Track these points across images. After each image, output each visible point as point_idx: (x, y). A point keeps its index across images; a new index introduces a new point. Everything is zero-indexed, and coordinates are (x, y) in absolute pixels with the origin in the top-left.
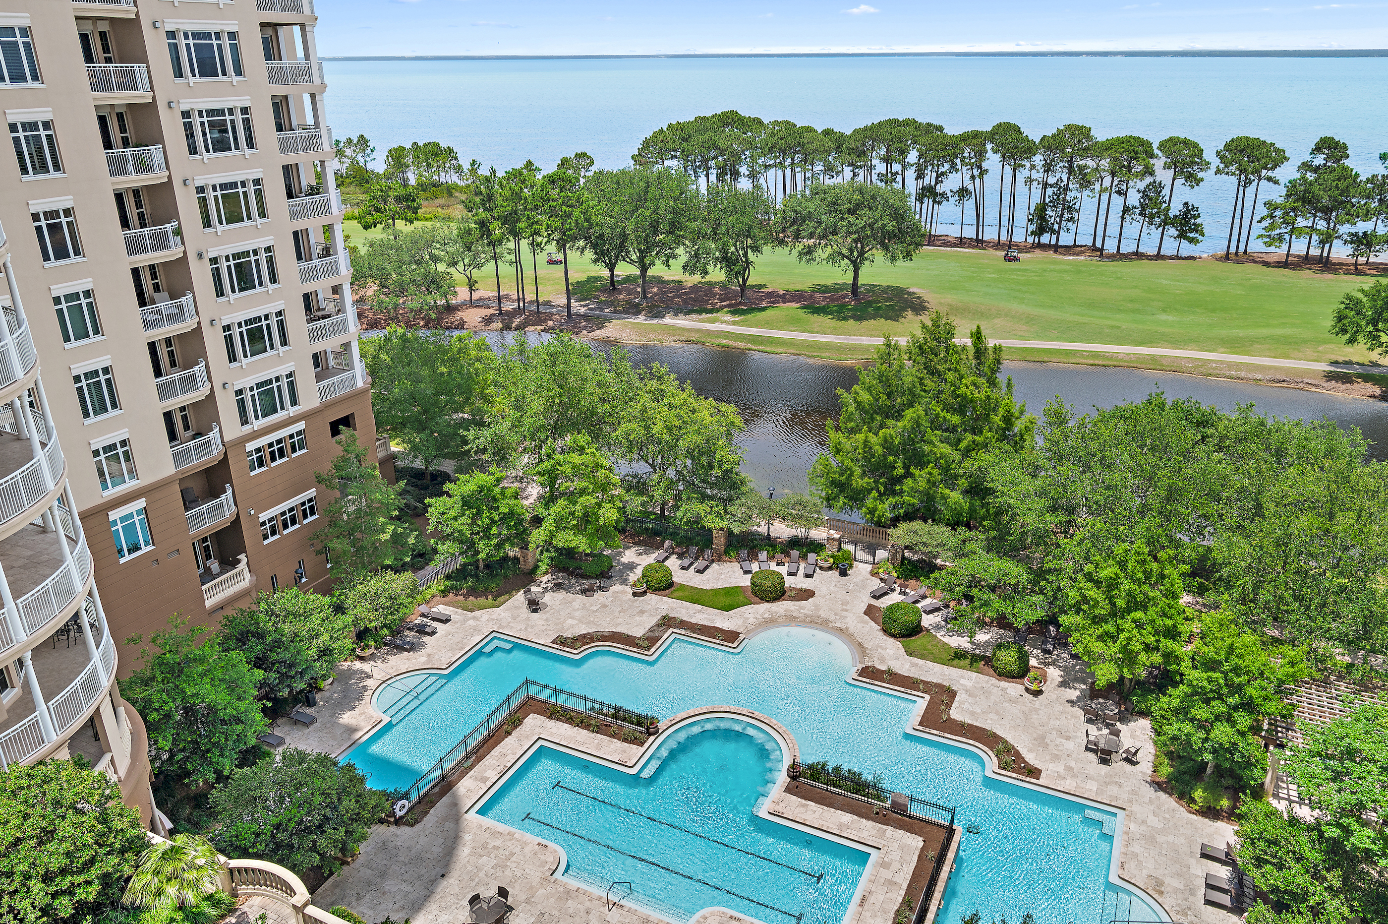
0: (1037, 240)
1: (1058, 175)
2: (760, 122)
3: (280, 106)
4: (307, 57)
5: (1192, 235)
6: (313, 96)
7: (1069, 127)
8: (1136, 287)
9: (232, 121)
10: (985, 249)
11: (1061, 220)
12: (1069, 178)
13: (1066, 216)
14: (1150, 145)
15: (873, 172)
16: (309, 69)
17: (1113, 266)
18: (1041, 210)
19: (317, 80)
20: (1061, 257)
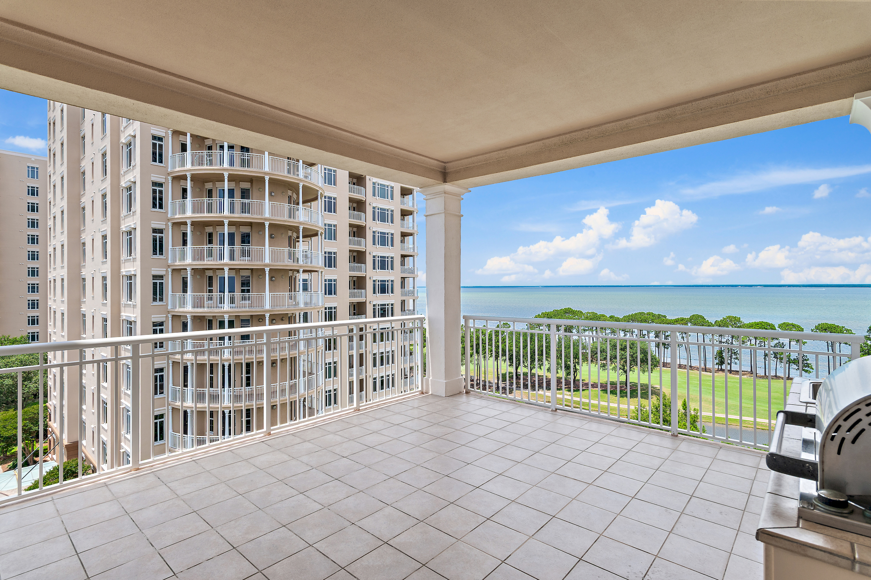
0: (720, 367)
1: (726, 338)
2: (581, 312)
3: (403, 302)
4: (414, 288)
5: (806, 369)
6: (414, 300)
7: (729, 317)
8: (777, 392)
9: (388, 308)
10: (693, 370)
11: (731, 358)
12: (732, 339)
13: (734, 357)
14: (774, 326)
15: (634, 334)
16: (414, 291)
17: (763, 381)
18: (720, 353)
19: (416, 295)
20: (734, 375)
